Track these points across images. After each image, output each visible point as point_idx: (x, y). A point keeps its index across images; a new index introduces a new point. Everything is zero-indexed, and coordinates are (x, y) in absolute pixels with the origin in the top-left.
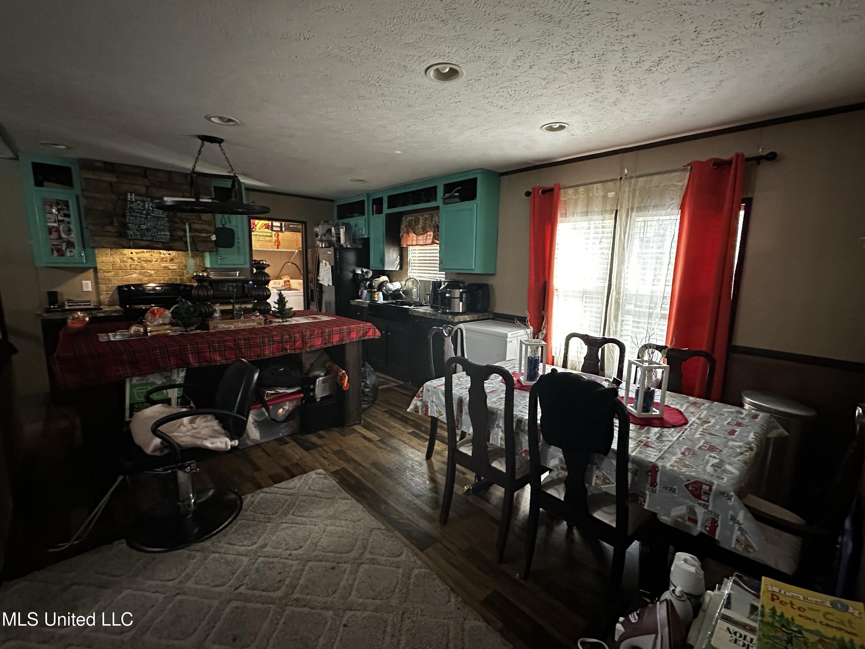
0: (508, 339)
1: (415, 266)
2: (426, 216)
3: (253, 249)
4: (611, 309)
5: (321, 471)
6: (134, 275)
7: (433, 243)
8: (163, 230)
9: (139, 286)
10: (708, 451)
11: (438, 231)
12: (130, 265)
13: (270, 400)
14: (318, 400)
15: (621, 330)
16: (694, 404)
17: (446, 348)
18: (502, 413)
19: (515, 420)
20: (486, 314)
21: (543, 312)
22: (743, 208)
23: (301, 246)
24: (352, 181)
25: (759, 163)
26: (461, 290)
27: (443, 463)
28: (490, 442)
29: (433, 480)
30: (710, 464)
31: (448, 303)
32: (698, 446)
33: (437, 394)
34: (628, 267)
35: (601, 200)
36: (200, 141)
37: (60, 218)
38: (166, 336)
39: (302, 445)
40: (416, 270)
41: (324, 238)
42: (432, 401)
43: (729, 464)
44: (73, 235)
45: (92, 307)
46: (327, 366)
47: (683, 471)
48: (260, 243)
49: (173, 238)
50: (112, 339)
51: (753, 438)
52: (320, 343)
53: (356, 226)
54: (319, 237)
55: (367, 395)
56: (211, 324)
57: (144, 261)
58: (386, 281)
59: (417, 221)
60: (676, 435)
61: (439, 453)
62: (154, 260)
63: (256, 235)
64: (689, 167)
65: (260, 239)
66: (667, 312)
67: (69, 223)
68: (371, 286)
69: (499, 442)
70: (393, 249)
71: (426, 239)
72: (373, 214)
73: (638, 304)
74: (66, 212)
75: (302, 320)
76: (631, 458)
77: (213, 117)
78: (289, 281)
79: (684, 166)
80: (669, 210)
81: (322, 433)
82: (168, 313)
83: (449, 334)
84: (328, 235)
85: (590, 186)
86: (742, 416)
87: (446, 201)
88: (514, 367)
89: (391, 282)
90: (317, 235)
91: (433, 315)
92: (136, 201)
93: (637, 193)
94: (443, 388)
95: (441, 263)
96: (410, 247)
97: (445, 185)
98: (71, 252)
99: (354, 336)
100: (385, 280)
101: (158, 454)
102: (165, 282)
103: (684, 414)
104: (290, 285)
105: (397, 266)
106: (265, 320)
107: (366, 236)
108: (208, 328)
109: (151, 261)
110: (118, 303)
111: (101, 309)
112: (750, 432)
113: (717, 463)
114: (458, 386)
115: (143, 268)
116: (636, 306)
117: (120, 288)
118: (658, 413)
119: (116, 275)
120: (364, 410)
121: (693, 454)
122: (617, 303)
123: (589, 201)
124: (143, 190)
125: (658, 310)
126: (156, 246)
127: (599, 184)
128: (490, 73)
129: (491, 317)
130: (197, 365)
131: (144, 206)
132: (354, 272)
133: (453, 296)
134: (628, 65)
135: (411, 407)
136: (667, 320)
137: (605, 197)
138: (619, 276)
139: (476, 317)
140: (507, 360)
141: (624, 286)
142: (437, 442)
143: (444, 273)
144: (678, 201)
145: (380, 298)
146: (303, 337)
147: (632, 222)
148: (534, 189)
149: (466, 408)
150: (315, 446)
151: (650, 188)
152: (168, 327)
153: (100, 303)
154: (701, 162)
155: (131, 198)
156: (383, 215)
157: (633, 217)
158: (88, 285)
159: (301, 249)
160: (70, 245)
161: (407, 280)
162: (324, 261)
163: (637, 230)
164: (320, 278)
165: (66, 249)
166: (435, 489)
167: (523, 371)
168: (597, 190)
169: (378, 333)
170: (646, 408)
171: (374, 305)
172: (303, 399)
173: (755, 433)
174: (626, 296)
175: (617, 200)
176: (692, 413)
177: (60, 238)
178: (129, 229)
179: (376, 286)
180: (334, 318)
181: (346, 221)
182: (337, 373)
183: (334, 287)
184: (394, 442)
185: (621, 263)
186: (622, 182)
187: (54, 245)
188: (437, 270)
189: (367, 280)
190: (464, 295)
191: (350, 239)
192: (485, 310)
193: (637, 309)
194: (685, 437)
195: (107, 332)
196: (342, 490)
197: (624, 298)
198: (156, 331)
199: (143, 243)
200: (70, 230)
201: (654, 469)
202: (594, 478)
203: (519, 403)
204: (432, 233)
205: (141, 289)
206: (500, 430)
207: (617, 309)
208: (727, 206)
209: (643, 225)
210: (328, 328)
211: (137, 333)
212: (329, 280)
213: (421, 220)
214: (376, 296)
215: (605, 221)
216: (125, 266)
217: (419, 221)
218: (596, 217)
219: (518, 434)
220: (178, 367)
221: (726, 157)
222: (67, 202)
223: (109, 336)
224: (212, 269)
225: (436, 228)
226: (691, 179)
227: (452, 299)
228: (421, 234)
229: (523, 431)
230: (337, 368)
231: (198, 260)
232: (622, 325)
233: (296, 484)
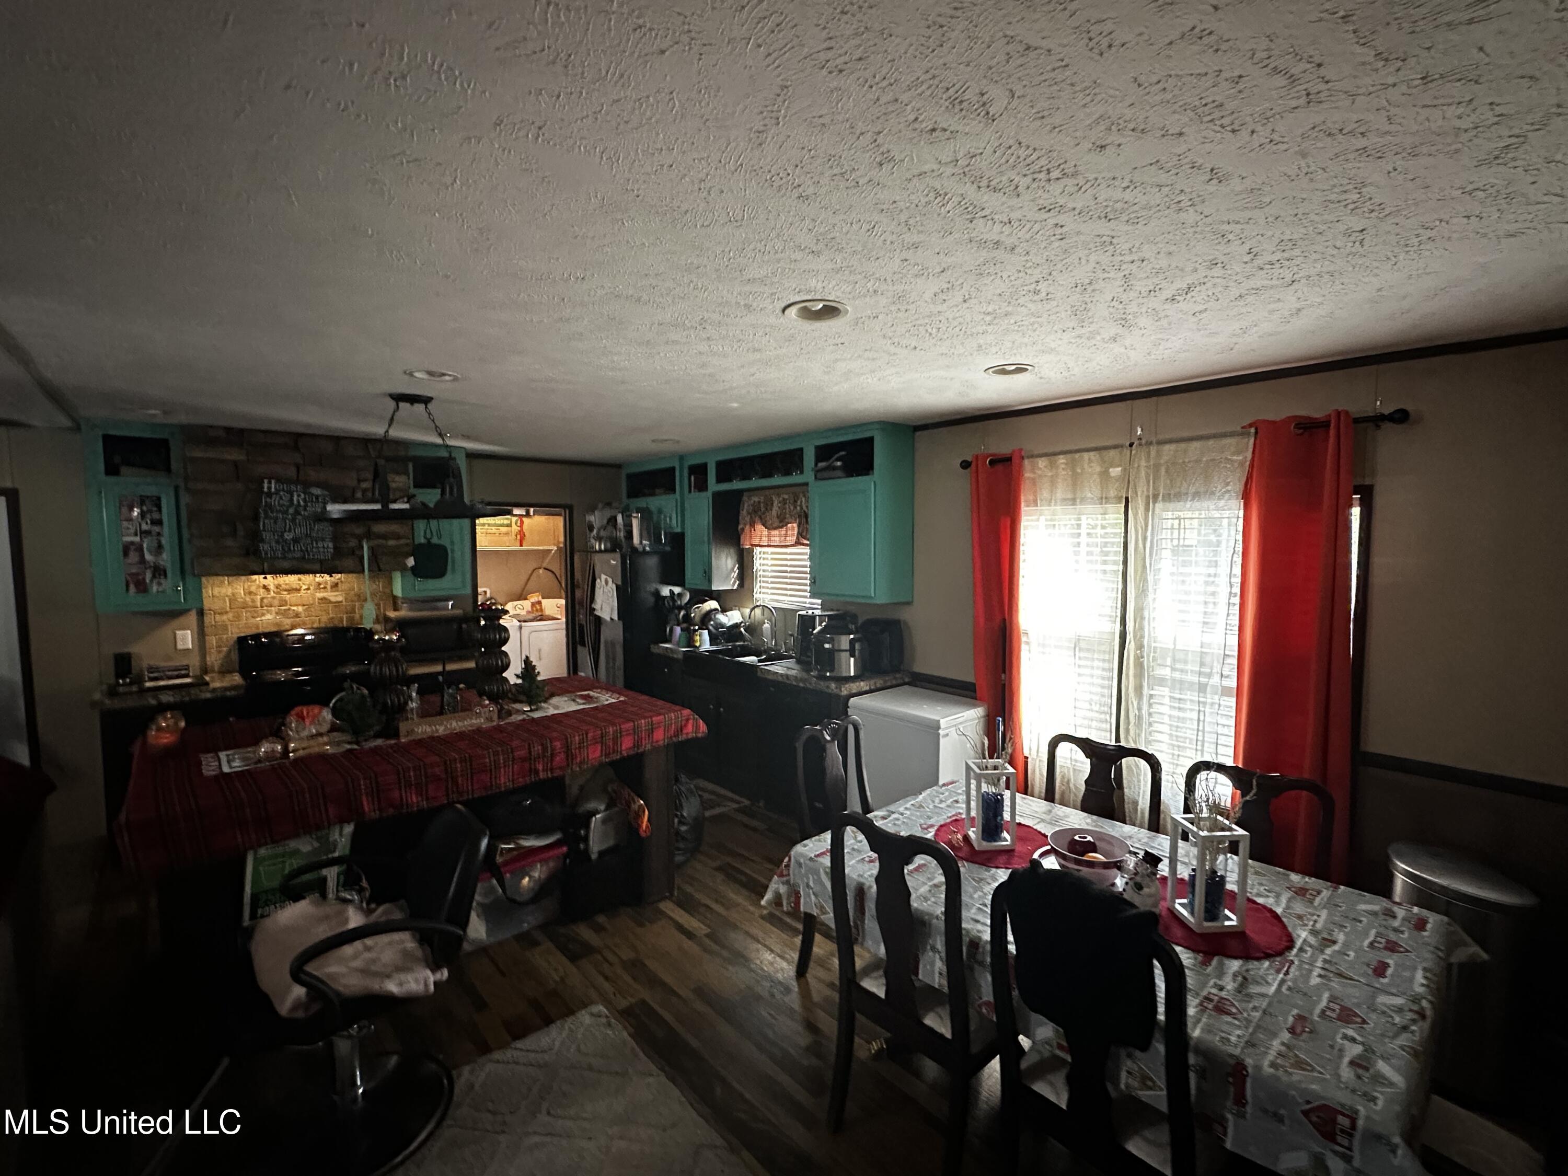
0: (941, 732)
1: (767, 582)
2: (786, 497)
3: (478, 548)
4: (1127, 675)
5: (601, 1008)
6: (268, 617)
7: (798, 543)
8: (323, 540)
9: (276, 636)
10: (1339, 1023)
11: (807, 522)
12: (262, 599)
13: (506, 863)
14: (594, 856)
15: (1150, 714)
16: (1301, 892)
17: (828, 762)
18: (942, 925)
19: (966, 940)
20: (898, 676)
21: (1003, 676)
22: (1356, 502)
23: (562, 539)
24: (653, 441)
25: (1378, 427)
26: (852, 636)
27: (831, 985)
28: (920, 977)
29: (811, 1027)
30: (1346, 1060)
31: (829, 660)
32: (1317, 1011)
33: (818, 873)
34: (1154, 599)
35: (1098, 480)
36: (392, 404)
37: (145, 527)
38: (323, 757)
39: (563, 949)
40: (768, 588)
41: (602, 533)
42: (808, 886)
43: (1383, 1058)
44: (164, 556)
45: (188, 680)
46: (610, 789)
47: (1295, 1078)
48: (489, 537)
49: (338, 552)
50: (226, 769)
51: (1423, 985)
52: (598, 753)
53: (660, 511)
54: (595, 531)
55: (683, 838)
56: (403, 727)
57: (286, 590)
58: (716, 610)
59: (769, 505)
60: (1275, 979)
61: (822, 963)
62: (304, 587)
63: (484, 525)
64: (1253, 430)
65: (489, 531)
66: (1234, 685)
67: (159, 534)
68: (687, 618)
69: (937, 980)
70: (726, 551)
71: (786, 535)
72: (690, 491)
73: (1178, 666)
74: (156, 516)
75: (561, 705)
76: (1192, 1043)
77: (418, 371)
78: (539, 603)
79: (1243, 428)
80: (1222, 503)
81: (601, 919)
82: (327, 715)
83: (834, 736)
84: (610, 528)
85: (1077, 456)
86: (1396, 923)
87: (819, 475)
88: (957, 802)
89: (724, 611)
90: (591, 528)
91: (802, 680)
92: (277, 492)
93: (1163, 470)
94: (827, 861)
95: (813, 582)
96: (758, 548)
97: (818, 448)
98: (159, 584)
99: (660, 736)
100: (713, 607)
101: (300, 1014)
102: (323, 625)
103: (1284, 920)
104: (541, 610)
105: (735, 583)
106: (500, 712)
107: (679, 530)
108: (396, 735)
109: (298, 590)
110: (237, 668)
111: (207, 684)
112: (1415, 969)
113: (1360, 1056)
114: (855, 853)
115: (283, 603)
116: (1173, 669)
117: (242, 641)
118: (1234, 923)
119: (238, 617)
120: (680, 866)
121: (1311, 1032)
122: (1139, 665)
123: (1076, 481)
124: (292, 472)
125: (1216, 680)
126: (308, 566)
127: (1092, 454)
128: (893, 308)
129: (907, 680)
130: (375, 815)
131: (291, 500)
132: (657, 594)
133: (836, 648)
134: (1132, 295)
135: (769, 896)
136: (1234, 700)
137: (1105, 475)
138: (1138, 620)
139: (879, 683)
140: (941, 783)
141: (1149, 635)
142: (818, 937)
143: (819, 601)
144: (1239, 487)
145: (704, 642)
146: (567, 748)
147: (1156, 520)
148: (977, 457)
149: (871, 907)
150: (588, 950)
151: (1184, 462)
152: (325, 739)
153: (205, 670)
154: (1273, 423)
155: (269, 488)
156: (709, 494)
157: (1157, 511)
158: (186, 638)
159: (562, 545)
160: (159, 572)
161: (754, 608)
162: (603, 577)
163: (1166, 534)
164: (597, 606)
165: (151, 581)
166: (815, 1049)
167: (973, 813)
168: (1091, 464)
169: (703, 728)
170: (1212, 913)
171: (694, 658)
172: (566, 856)
173: (1425, 969)
174: (1155, 652)
175: (1127, 481)
176: (1300, 917)
177: (142, 560)
178: (262, 541)
179: (697, 619)
180: (622, 699)
181: (642, 502)
182: (628, 805)
183: (621, 624)
184: (737, 939)
185: (1142, 592)
186: (1133, 452)
187: (132, 575)
188: (806, 597)
189: (680, 608)
190: (857, 646)
191: (649, 533)
192: (895, 669)
193: (1177, 675)
194: (1290, 983)
195: (215, 750)
196: (641, 1054)
197: (1152, 654)
198: (304, 749)
199: (286, 565)
200: (160, 547)
201: (1238, 1070)
202: (1124, 1075)
203: (971, 897)
204: (795, 525)
205: (278, 640)
206: (937, 956)
207: (1140, 674)
208: (1327, 502)
209: (1176, 526)
210: (614, 724)
211: (270, 756)
212: (612, 610)
213: (776, 503)
214: (698, 638)
215: (1107, 516)
216: (253, 601)
217: (772, 504)
218: (1089, 508)
219: (972, 969)
220: (342, 821)
221: (1318, 414)
222: (159, 499)
223: (219, 760)
224: (406, 600)
225: (804, 519)
226: (1257, 451)
227: (836, 654)
228: (775, 529)
229: (981, 963)
230: (629, 795)
231: (380, 585)
232: (1150, 705)
233: (554, 1041)
